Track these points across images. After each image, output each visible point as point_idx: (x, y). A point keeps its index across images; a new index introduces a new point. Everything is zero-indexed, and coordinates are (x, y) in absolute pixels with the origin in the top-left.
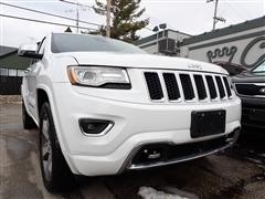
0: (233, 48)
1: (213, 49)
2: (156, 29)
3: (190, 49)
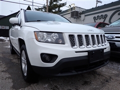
0: (105, 15)
1: (96, 15)
3: (86, 16)
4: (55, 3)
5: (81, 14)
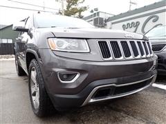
2: (92, 11)
3: (113, 23)
4: (73, 7)
5: (106, 21)
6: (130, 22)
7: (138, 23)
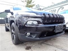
5: (42, 9)
6: (52, 10)
7: (55, 10)
